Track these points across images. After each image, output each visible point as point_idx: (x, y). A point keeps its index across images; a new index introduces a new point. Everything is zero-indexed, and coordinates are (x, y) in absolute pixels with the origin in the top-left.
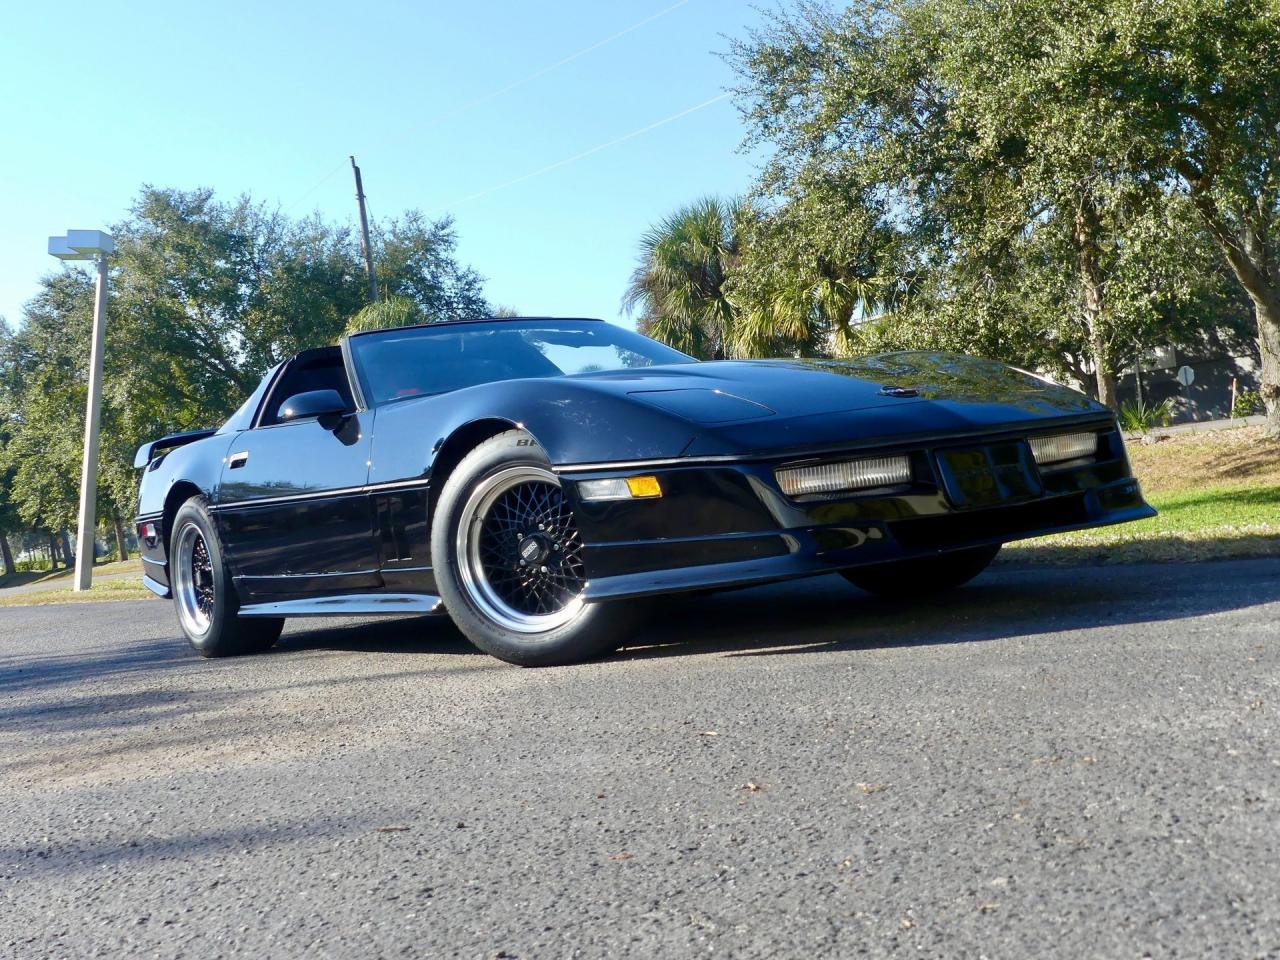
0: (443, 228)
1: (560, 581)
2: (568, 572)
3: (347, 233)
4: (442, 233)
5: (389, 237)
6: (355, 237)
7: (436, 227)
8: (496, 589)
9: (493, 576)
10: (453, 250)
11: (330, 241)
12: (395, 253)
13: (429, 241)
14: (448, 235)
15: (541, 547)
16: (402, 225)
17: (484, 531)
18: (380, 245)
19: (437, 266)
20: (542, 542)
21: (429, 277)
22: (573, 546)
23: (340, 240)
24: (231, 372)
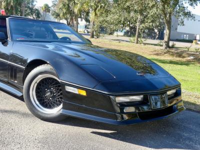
1: (54, 102)
2: (56, 101)
8: (38, 100)
9: (38, 97)
15: (51, 93)
17: (37, 86)
20: (51, 92)
22: (59, 96)
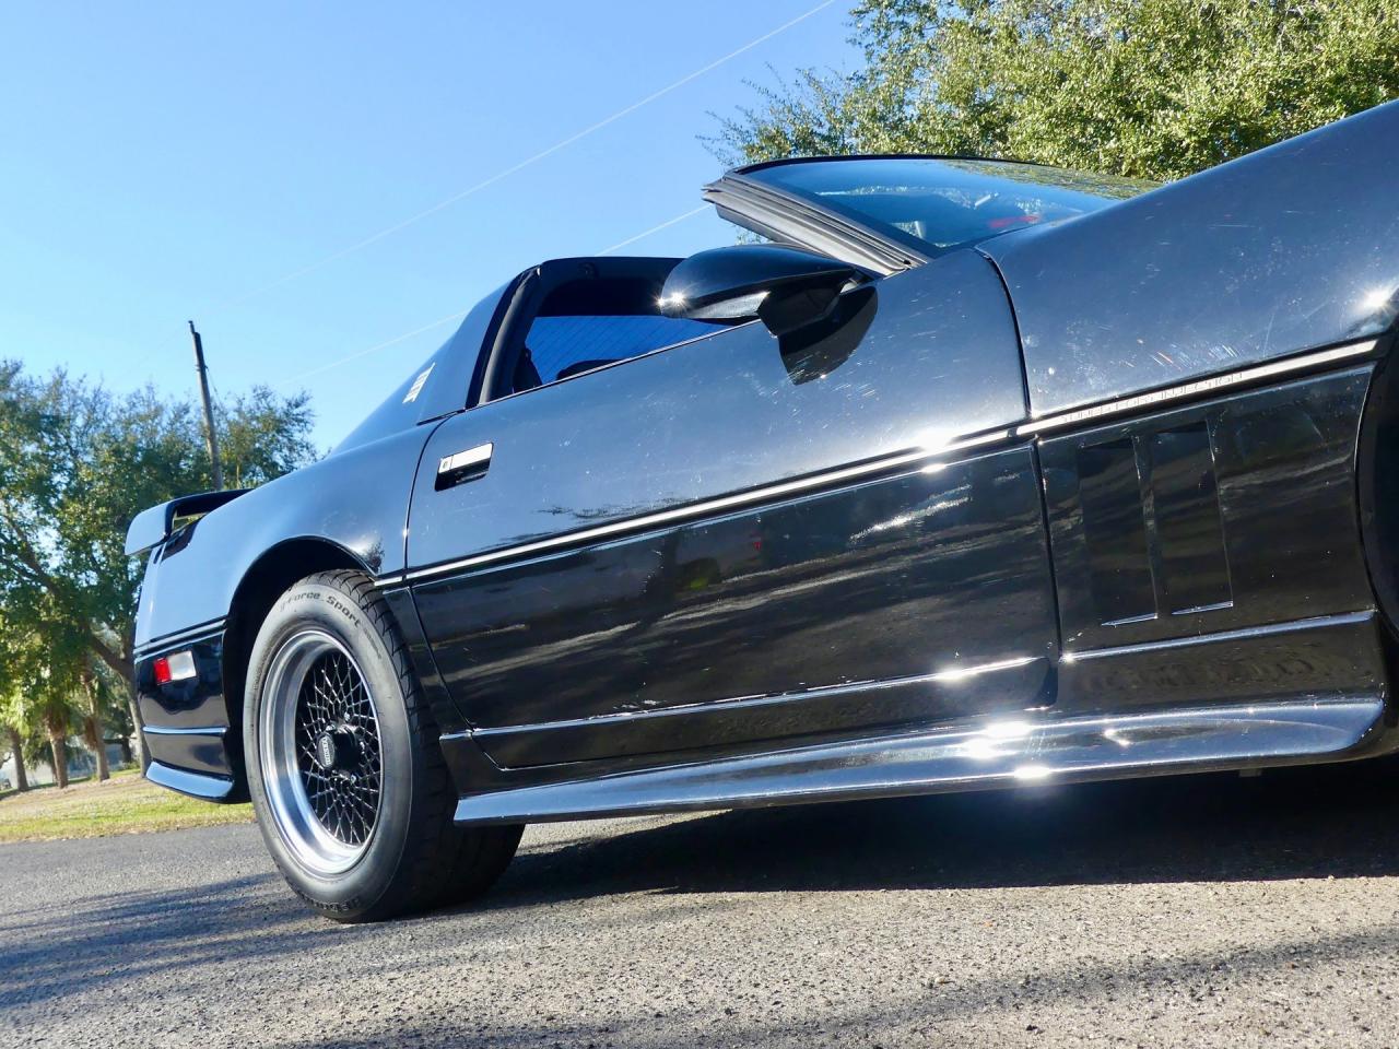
0: (297, 406)
3: (186, 411)
4: (295, 411)
5: (233, 416)
6: (196, 415)
7: (290, 404)
10: (310, 431)
11: (165, 420)
12: (239, 433)
13: (280, 421)
14: (303, 414)
16: (250, 402)
18: (224, 426)
19: (291, 449)
21: (281, 462)
23: (178, 417)
24: (43, 578)
